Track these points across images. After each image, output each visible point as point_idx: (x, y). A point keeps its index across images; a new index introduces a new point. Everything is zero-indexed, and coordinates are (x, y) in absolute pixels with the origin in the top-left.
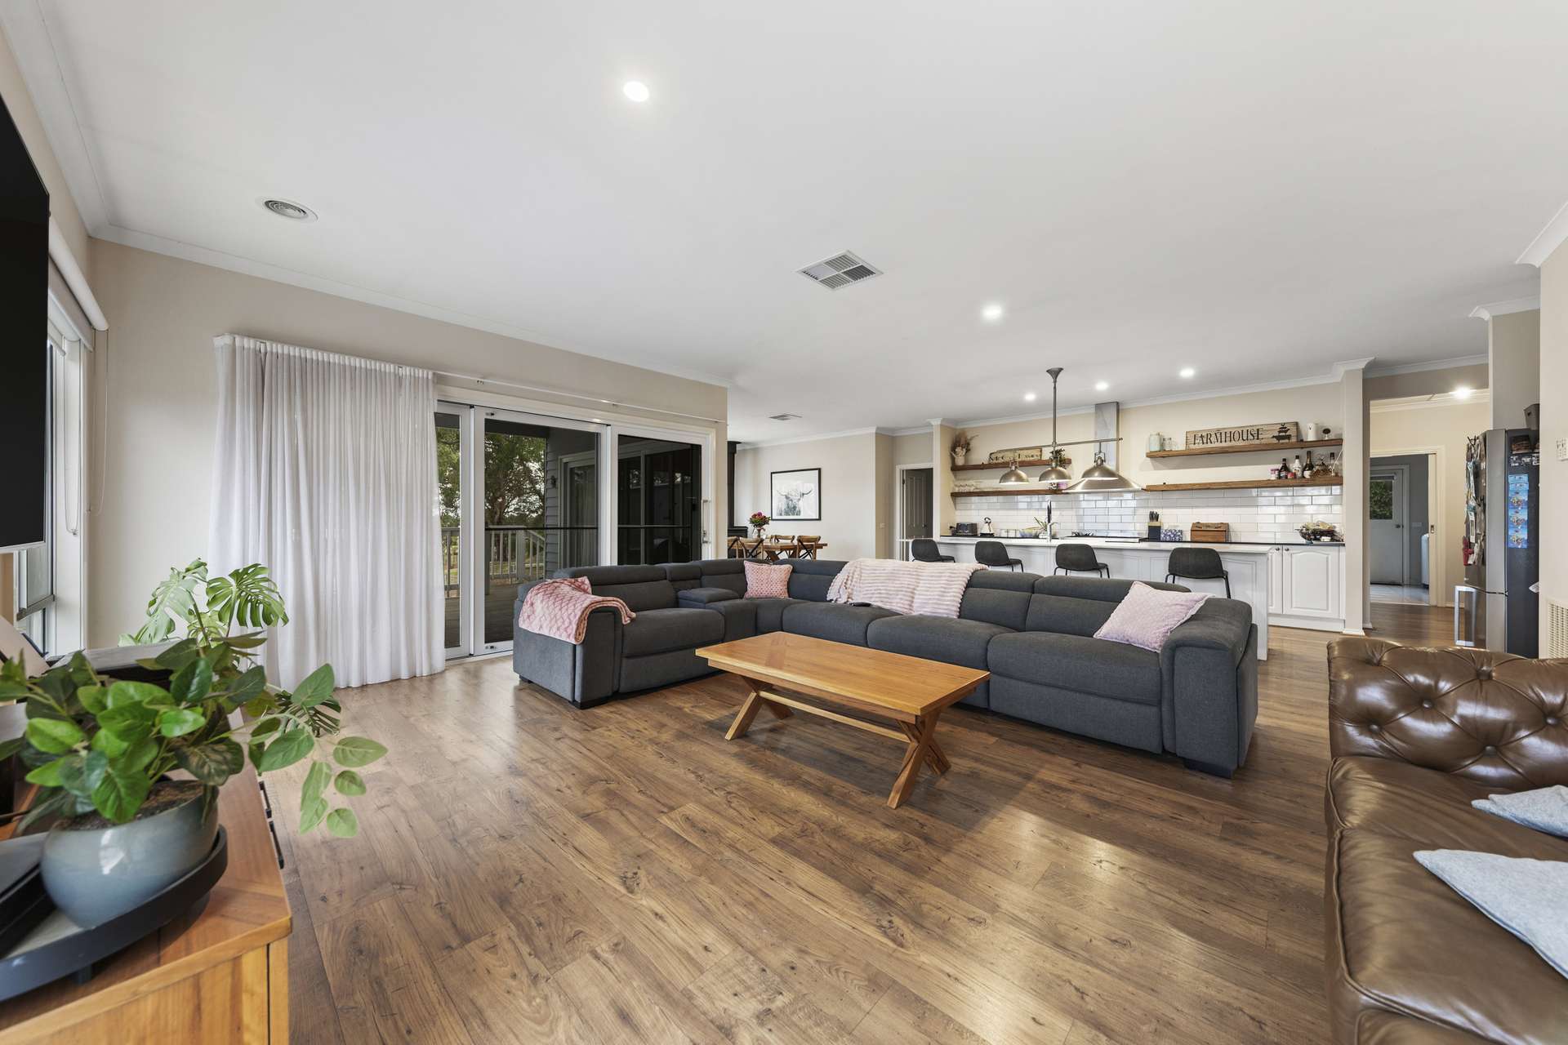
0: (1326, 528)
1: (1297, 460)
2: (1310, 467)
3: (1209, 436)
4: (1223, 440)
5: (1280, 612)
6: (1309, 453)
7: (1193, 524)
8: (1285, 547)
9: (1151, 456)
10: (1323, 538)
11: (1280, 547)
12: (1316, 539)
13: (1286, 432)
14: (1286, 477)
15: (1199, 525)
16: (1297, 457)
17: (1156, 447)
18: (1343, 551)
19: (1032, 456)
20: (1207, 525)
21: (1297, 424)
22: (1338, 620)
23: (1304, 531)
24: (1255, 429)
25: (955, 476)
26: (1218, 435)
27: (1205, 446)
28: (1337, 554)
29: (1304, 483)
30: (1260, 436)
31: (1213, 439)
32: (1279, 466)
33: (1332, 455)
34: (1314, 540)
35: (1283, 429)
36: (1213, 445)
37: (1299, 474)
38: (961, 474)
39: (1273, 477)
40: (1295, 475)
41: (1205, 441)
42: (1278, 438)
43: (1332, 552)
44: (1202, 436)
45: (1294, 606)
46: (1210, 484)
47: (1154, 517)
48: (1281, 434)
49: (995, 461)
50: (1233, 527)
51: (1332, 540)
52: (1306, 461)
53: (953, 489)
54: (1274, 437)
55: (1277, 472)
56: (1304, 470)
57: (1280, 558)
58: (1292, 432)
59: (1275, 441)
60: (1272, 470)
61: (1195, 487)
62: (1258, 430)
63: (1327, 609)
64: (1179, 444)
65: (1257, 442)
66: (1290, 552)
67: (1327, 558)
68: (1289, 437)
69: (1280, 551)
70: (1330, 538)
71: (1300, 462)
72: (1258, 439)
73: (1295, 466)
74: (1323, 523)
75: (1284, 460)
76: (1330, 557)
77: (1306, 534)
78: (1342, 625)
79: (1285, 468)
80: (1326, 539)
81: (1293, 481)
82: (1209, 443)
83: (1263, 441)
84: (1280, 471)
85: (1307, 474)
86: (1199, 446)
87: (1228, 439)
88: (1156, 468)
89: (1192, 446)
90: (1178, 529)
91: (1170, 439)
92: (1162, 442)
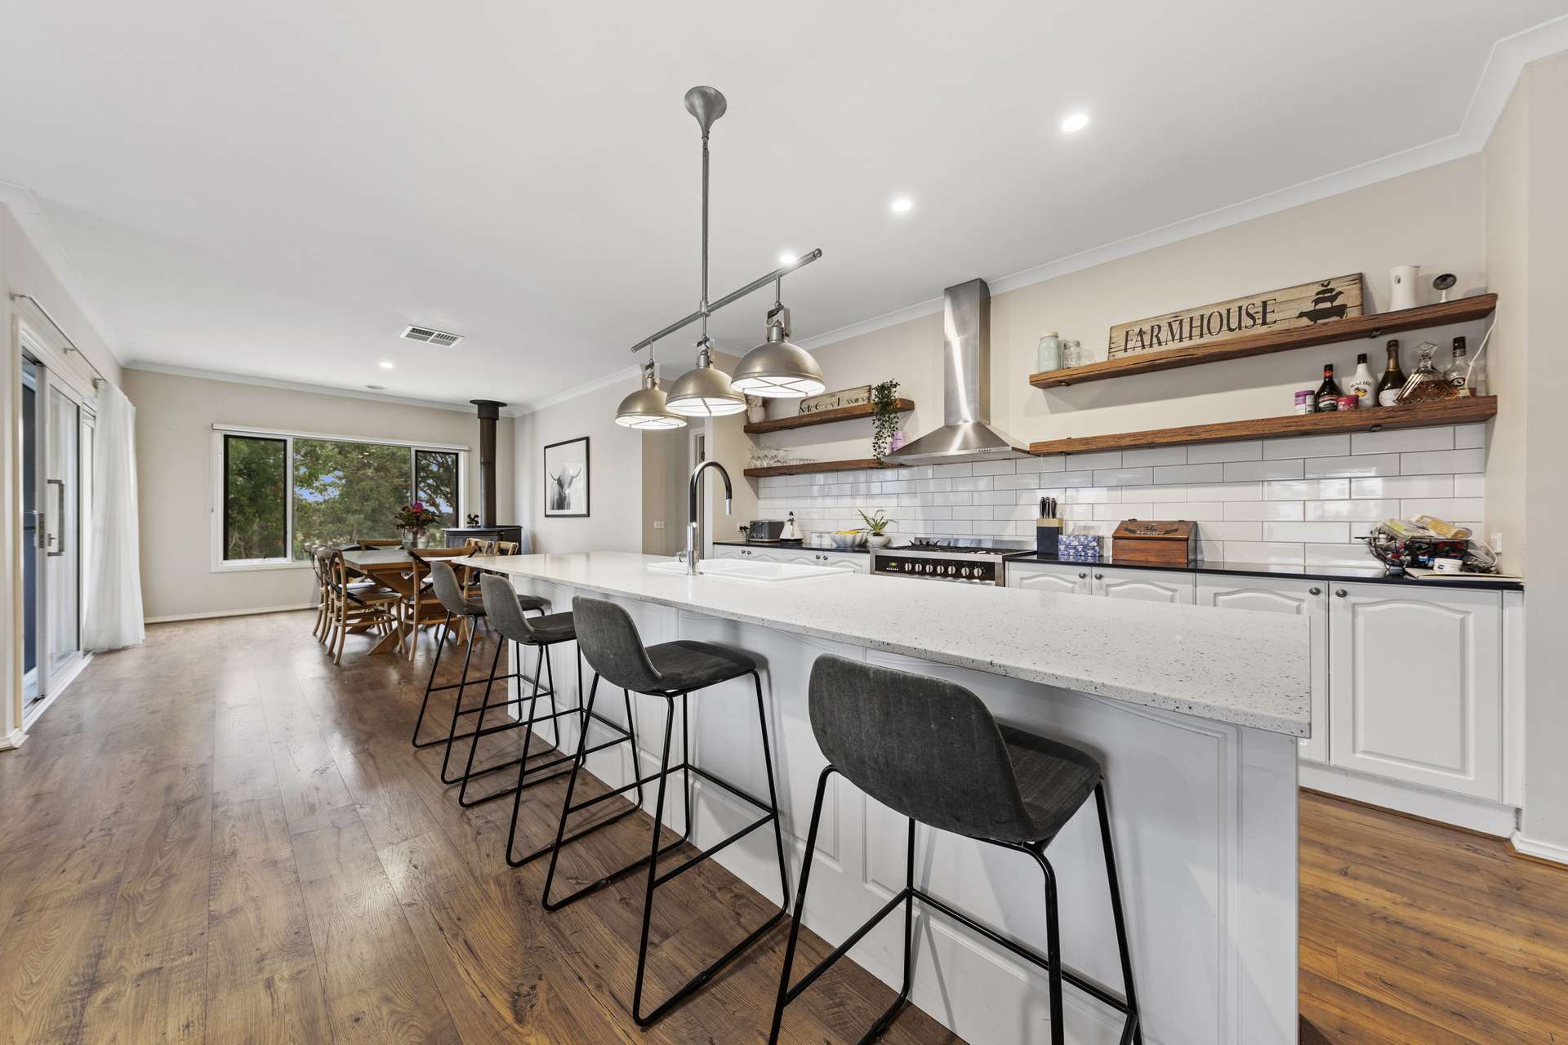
0: (1448, 534)
1: (1362, 368)
2: (1396, 379)
3: (1156, 330)
4: (1186, 334)
5: (1322, 759)
6: (1393, 347)
7: (1123, 522)
8: (1336, 586)
9: (1043, 382)
10: (1438, 561)
11: (1321, 585)
12: (1416, 564)
13: (1332, 299)
14: (1334, 408)
15: (1131, 527)
16: (1362, 358)
17: (1049, 365)
18: (1515, 607)
19: (857, 400)
20: (1149, 526)
21: (1360, 279)
22: (1498, 806)
23: (1383, 541)
24: (1258, 302)
25: (757, 443)
26: (1176, 326)
27: (1147, 350)
28: (1495, 609)
29: (1379, 422)
30: (1270, 318)
31: (1165, 335)
32: (1316, 385)
33: (1460, 344)
34: (1411, 565)
35: (1327, 292)
36: (1164, 348)
37: (1367, 399)
38: (766, 439)
39: (1302, 410)
40: (1355, 401)
41: (1147, 342)
42: (1313, 315)
43: (1480, 606)
44: (1141, 333)
45: (1361, 746)
46: (1155, 433)
47: (1048, 507)
48: (1321, 306)
49: (806, 413)
50: (1207, 530)
51: (1466, 567)
52: (1384, 364)
53: (749, 463)
54: (1302, 315)
55: (1309, 400)
56: (1380, 388)
57: (1322, 613)
58: (1349, 297)
59: (1305, 321)
60: (1298, 395)
61: (1124, 442)
62: (1265, 304)
63: (1463, 770)
64: (1095, 353)
65: (1264, 329)
66: (1350, 599)
67: (1463, 622)
68: (1341, 310)
69: (1323, 596)
70: (1459, 562)
71: (1371, 372)
72: (1264, 323)
73: (1357, 380)
74: (1436, 522)
75: (1329, 368)
76: (1471, 619)
77: (1386, 549)
78: (1510, 818)
79: (1330, 387)
80: (1448, 566)
81: (1354, 415)
82: (1156, 346)
83: (1276, 327)
84: (1317, 396)
85: (1389, 397)
86: (1136, 353)
87: (1196, 331)
88: (1054, 410)
89: (1121, 355)
90: (1092, 534)
91: (1078, 344)
92: (1063, 348)
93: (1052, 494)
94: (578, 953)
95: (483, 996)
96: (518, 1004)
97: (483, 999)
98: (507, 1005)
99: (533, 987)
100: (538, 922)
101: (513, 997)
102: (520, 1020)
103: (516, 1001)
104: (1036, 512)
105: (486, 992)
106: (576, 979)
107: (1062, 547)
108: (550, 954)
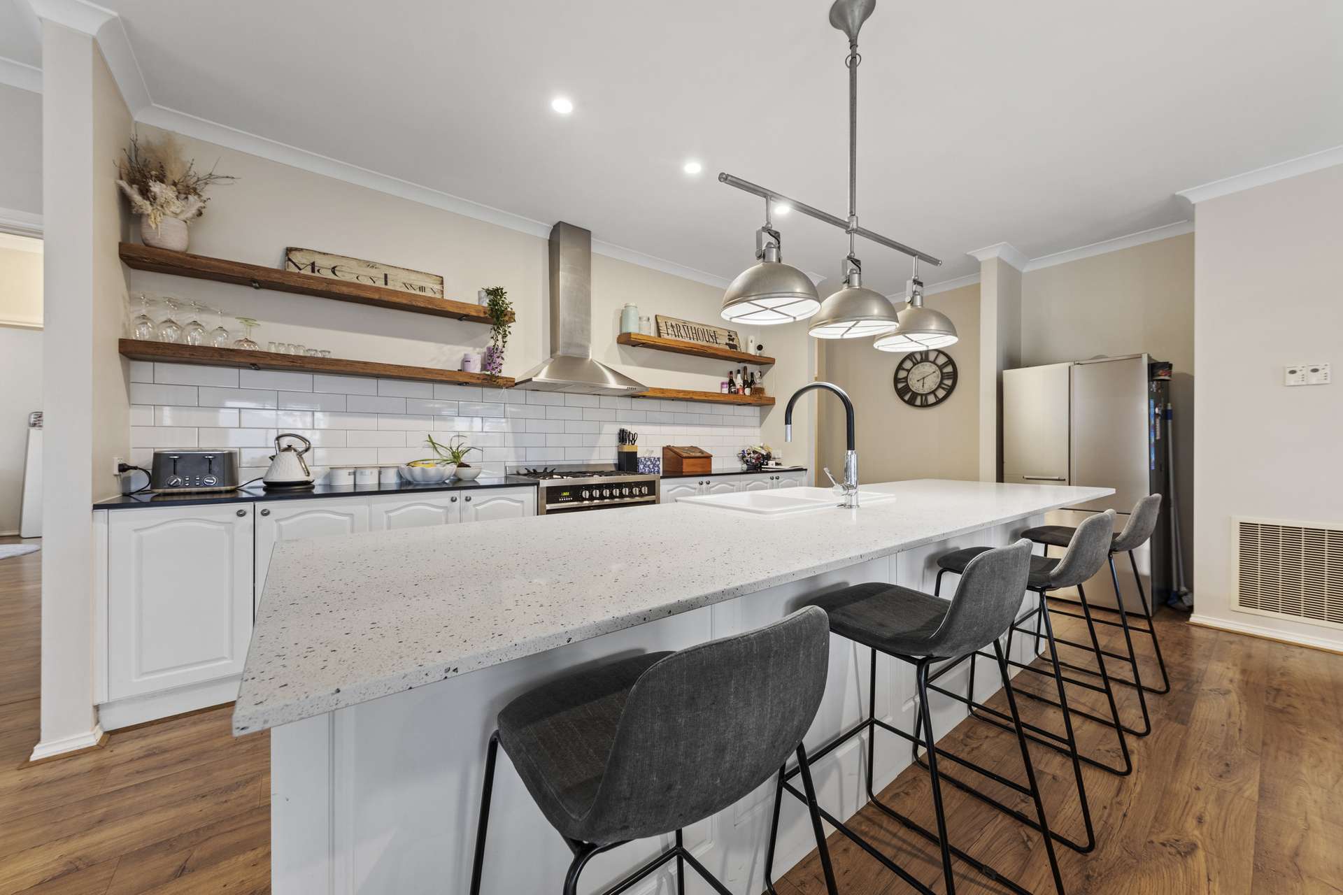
93: (628, 428)
94: (1106, 822)
95: (1209, 880)
96: (1186, 850)
97: (1212, 877)
98: (1194, 857)
99: (1164, 845)
100: (1104, 861)
101: (1186, 857)
102: (1193, 848)
103: (1185, 853)
104: (614, 440)
105: (1204, 880)
106: (1127, 819)
107: (641, 466)
108: (1125, 841)
